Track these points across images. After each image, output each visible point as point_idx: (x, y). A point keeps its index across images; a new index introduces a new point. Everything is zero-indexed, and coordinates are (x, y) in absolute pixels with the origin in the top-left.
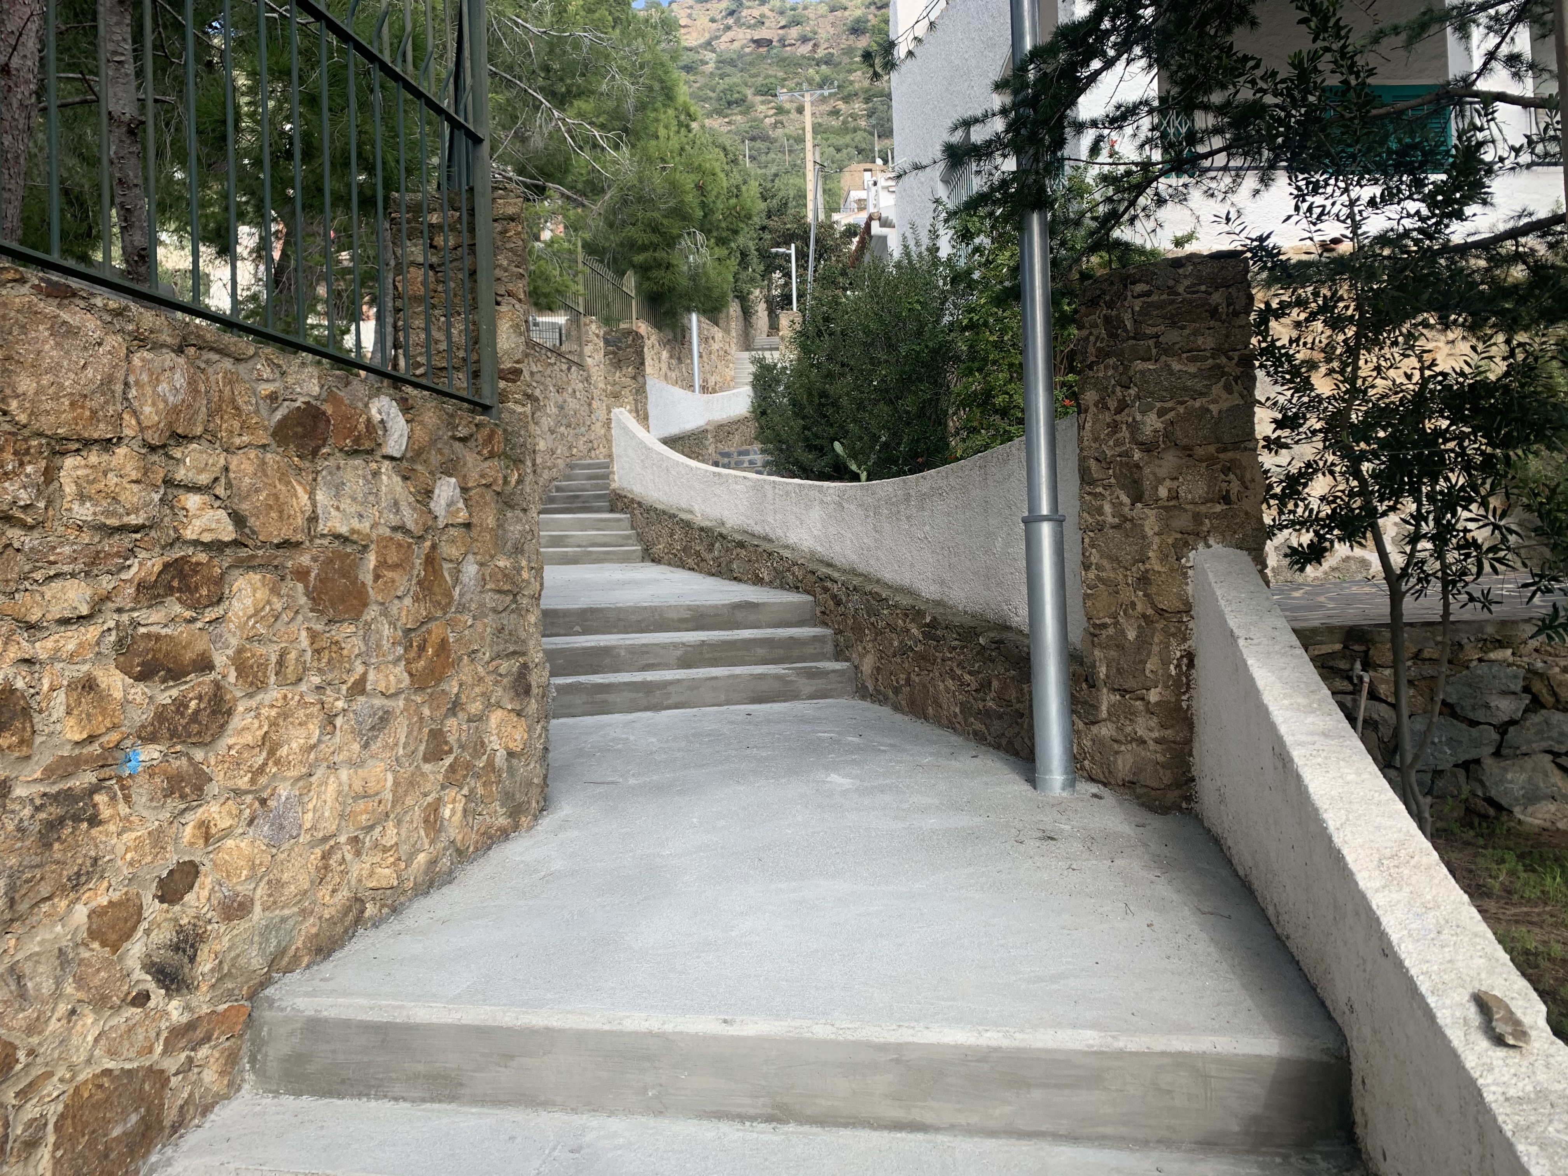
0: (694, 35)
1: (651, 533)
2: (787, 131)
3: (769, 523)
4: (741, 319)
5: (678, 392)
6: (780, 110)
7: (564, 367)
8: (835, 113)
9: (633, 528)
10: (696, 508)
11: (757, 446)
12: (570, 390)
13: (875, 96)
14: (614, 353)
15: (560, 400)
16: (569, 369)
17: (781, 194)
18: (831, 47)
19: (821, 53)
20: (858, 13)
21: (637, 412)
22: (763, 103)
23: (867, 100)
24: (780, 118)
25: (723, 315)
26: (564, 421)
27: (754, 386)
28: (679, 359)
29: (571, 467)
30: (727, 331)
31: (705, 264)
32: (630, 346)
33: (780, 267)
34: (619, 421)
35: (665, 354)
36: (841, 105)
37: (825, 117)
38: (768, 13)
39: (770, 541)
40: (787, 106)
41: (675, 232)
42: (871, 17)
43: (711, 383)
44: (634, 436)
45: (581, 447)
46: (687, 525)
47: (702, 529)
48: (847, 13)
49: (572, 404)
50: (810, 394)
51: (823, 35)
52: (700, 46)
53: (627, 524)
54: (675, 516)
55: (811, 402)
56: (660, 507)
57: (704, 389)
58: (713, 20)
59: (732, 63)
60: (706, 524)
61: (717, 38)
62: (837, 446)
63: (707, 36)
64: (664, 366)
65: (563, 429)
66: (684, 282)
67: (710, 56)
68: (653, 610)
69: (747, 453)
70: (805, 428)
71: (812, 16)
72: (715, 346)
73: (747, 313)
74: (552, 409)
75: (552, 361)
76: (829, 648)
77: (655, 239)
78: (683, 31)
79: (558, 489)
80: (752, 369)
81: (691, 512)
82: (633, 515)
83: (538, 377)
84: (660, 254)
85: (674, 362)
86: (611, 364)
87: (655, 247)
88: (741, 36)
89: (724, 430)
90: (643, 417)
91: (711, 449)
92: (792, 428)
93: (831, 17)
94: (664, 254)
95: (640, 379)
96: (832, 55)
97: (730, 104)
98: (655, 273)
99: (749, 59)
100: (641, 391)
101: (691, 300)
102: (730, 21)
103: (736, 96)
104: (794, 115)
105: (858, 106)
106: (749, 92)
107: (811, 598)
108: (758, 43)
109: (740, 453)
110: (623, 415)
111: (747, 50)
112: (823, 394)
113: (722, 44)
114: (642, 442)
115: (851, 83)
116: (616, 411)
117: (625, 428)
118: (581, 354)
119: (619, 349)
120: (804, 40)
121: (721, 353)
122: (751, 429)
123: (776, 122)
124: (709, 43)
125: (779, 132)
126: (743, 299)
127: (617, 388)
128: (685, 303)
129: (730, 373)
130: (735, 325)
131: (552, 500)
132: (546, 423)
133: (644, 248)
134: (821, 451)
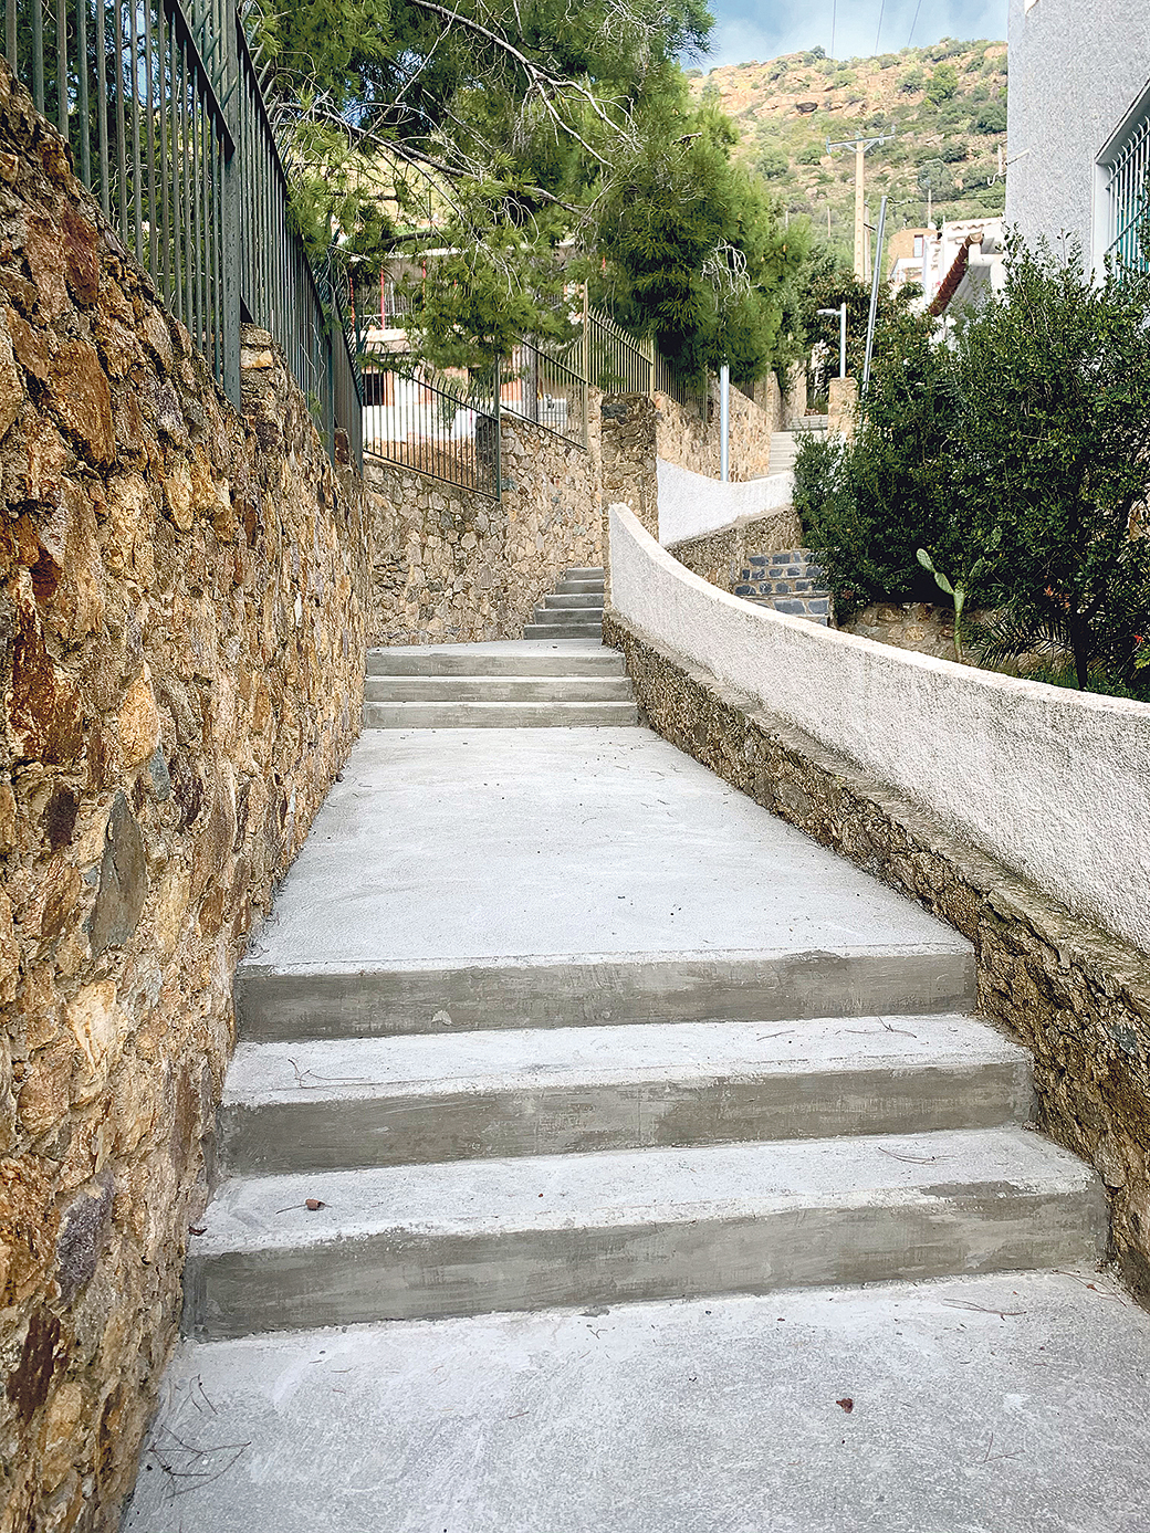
0: (735, 103)
1: (651, 687)
2: (829, 201)
3: (851, 730)
4: (778, 395)
5: (700, 480)
6: (823, 179)
7: (561, 450)
8: (883, 179)
9: (628, 674)
10: (716, 666)
11: (797, 551)
12: (568, 480)
13: (927, 158)
14: (615, 428)
15: (555, 492)
16: (567, 453)
17: (826, 256)
18: (882, 107)
19: (870, 114)
20: (912, 68)
21: (643, 508)
22: (805, 172)
23: (919, 163)
24: (823, 187)
25: (758, 386)
26: (559, 519)
27: (797, 472)
28: (705, 439)
29: (568, 575)
30: (763, 406)
31: (743, 296)
32: (636, 418)
33: (825, 336)
34: (617, 520)
35: (688, 434)
36: (889, 171)
37: (872, 184)
38: (814, 75)
39: (855, 765)
40: (831, 174)
41: (701, 239)
42: (926, 71)
43: (741, 470)
44: (635, 544)
45: (580, 551)
46: (702, 693)
47: (724, 708)
48: (900, 68)
49: (570, 496)
50: (883, 480)
51: (873, 94)
52: (741, 115)
53: (620, 666)
54: (681, 673)
55: (885, 493)
56: (664, 653)
57: (734, 476)
58: (755, 87)
59: (774, 131)
60: (730, 699)
61: (759, 105)
62: (922, 555)
63: (749, 104)
64: (686, 449)
65: (557, 527)
66: (710, 321)
67: (751, 126)
68: (610, 973)
69: (785, 559)
70: (874, 529)
71: (861, 74)
72: (748, 424)
73: (784, 389)
74: (544, 504)
75: (546, 442)
76: (1022, 1095)
77: (671, 250)
78: (724, 100)
79: (549, 604)
80: (797, 449)
81: (708, 670)
82: (628, 656)
83: (526, 462)
84: (677, 276)
85: (698, 443)
86: (610, 442)
87: (668, 262)
88: (784, 102)
89: (757, 529)
90: (649, 513)
91: (740, 555)
92: (855, 530)
93: (882, 74)
94: (682, 277)
95: (648, 463)
96: (883, 115)
97: (770, 174)
98: (665, 306)
99: (792, 126)
100: (648, 479)
101: (720, 348)
102: (774, 86)
103: (777, 166)
104: (838, 184)
105: (908, 170)
106: (791, 162)
107: (969, 948)
108: (802, 108)
109: (777, 560)
110: (624, 514)
111: (790, 116)
112: (904, 480)
113: (764, 113)
114: (644, 553)
115: (902, 145)
116: (614, 507)
117: (623, 531)
118: (583, 435)
119: (622, 421)
120: (853, 101)
121: (755, 432)
122: (790, 529)
123: (818, 193)
124: (750, 112)
125: (821, 202)
126: (780, 371)
127: (617, 476)
128: (712, 353)
129: (764, 456)
130: (773, 399)
131: (540, 618)
132: (535, 521)
133: (654, 265)
134: (895, 563)
